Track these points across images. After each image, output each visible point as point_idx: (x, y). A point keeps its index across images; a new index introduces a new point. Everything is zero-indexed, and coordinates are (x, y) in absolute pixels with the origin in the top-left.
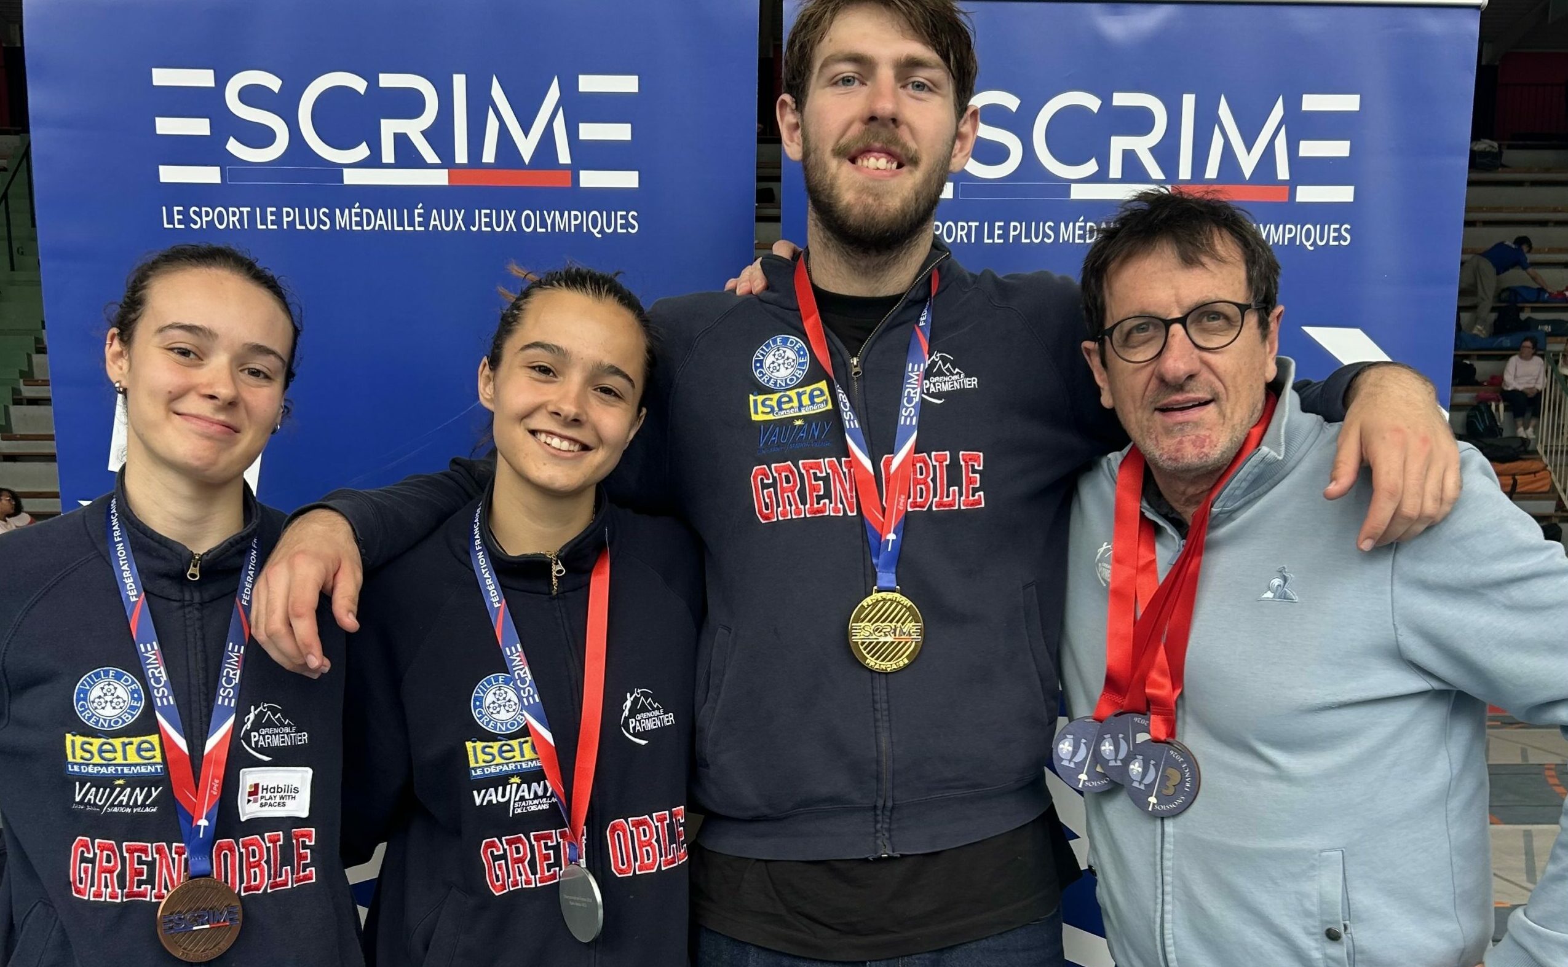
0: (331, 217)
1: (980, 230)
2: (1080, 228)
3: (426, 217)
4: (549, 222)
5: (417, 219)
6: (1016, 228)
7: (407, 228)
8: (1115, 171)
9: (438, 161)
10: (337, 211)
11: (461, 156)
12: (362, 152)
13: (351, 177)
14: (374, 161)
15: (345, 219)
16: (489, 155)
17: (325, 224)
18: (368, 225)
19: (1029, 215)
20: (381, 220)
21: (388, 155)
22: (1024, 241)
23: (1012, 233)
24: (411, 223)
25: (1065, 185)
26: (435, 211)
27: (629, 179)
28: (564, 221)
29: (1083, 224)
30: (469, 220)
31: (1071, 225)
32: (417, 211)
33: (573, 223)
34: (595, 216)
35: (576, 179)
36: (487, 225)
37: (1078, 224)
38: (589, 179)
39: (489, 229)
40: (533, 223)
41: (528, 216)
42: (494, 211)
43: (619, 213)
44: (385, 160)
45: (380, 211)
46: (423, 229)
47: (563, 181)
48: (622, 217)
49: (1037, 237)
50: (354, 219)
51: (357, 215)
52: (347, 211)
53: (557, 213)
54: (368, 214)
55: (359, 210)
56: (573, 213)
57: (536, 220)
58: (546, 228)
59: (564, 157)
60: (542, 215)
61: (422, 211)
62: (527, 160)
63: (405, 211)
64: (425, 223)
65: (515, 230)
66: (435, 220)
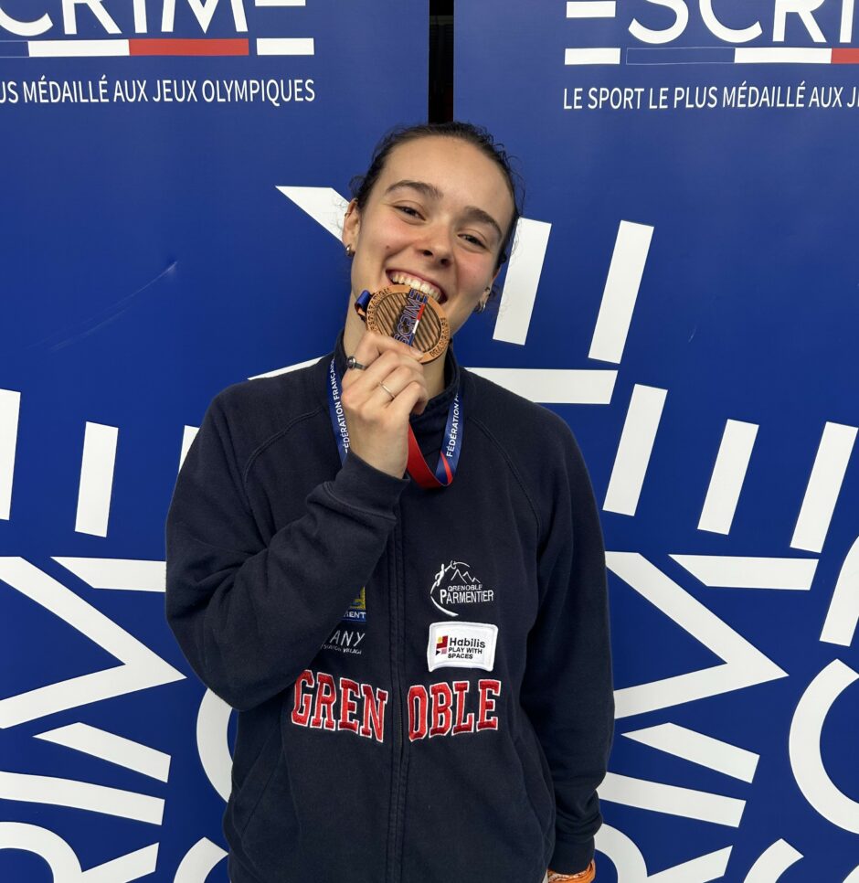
0: (19, 89)
1: (645, 96)
2: (743, 93)
3: (110, 88)
4: (229, 92)
5: (102, 91)
6: (681, 93)
7: (92, 100)
8: (779, 34)
9: (118, 31)
10: (25, 84)
11: (141, 26)
12: (45, 23)
13: (37, 50)
14: (56, 33)
15: (34, 92)
16: (167, 25)
17: (13, 98)
18: (55, 98)
19: (695, 80)
20: (67, 93)
21: (70, 26)
22: (688, 106)
23: (676, 99)
24: (96, 95)
25: (730, 48)
26: (118, 83)
27: (303, 46)
28: (243, 90)
29: (745, 88)
30: (151, 91)
31: (734, 89)
32: (101, 83)
33: (252, 92)
34: (272, 86)
35: (253, 47)
36: (169, 95)
37: (740, 88)
38: (267, 47)
39: (171, 100)
40: (213, 93)
41: (208, 85)
42: (175, 82)
43: (296, 81)
44: (68, 31)
45: (66, 83)
46: (107, 100)
47: (240, 49)
48: (299, 85)
49: (700, 102)
50: (41, 92)
51: (43, 87)
52: (34, 84)
53: (236, 82)
54: (54, 86)
55: (45, 83)
56: (252, 82)
57: (217, 90)
58: (227, 98)
59: (241, 25)
60: (221, 85)
61: (105, 82)
62: (205, 29)
63: (90, 83)
64: (109, 95)
65: (196, 100)
66: (119, 92)
